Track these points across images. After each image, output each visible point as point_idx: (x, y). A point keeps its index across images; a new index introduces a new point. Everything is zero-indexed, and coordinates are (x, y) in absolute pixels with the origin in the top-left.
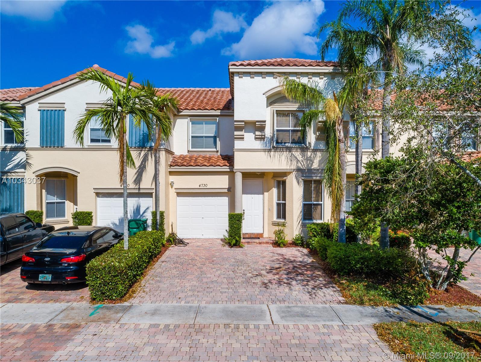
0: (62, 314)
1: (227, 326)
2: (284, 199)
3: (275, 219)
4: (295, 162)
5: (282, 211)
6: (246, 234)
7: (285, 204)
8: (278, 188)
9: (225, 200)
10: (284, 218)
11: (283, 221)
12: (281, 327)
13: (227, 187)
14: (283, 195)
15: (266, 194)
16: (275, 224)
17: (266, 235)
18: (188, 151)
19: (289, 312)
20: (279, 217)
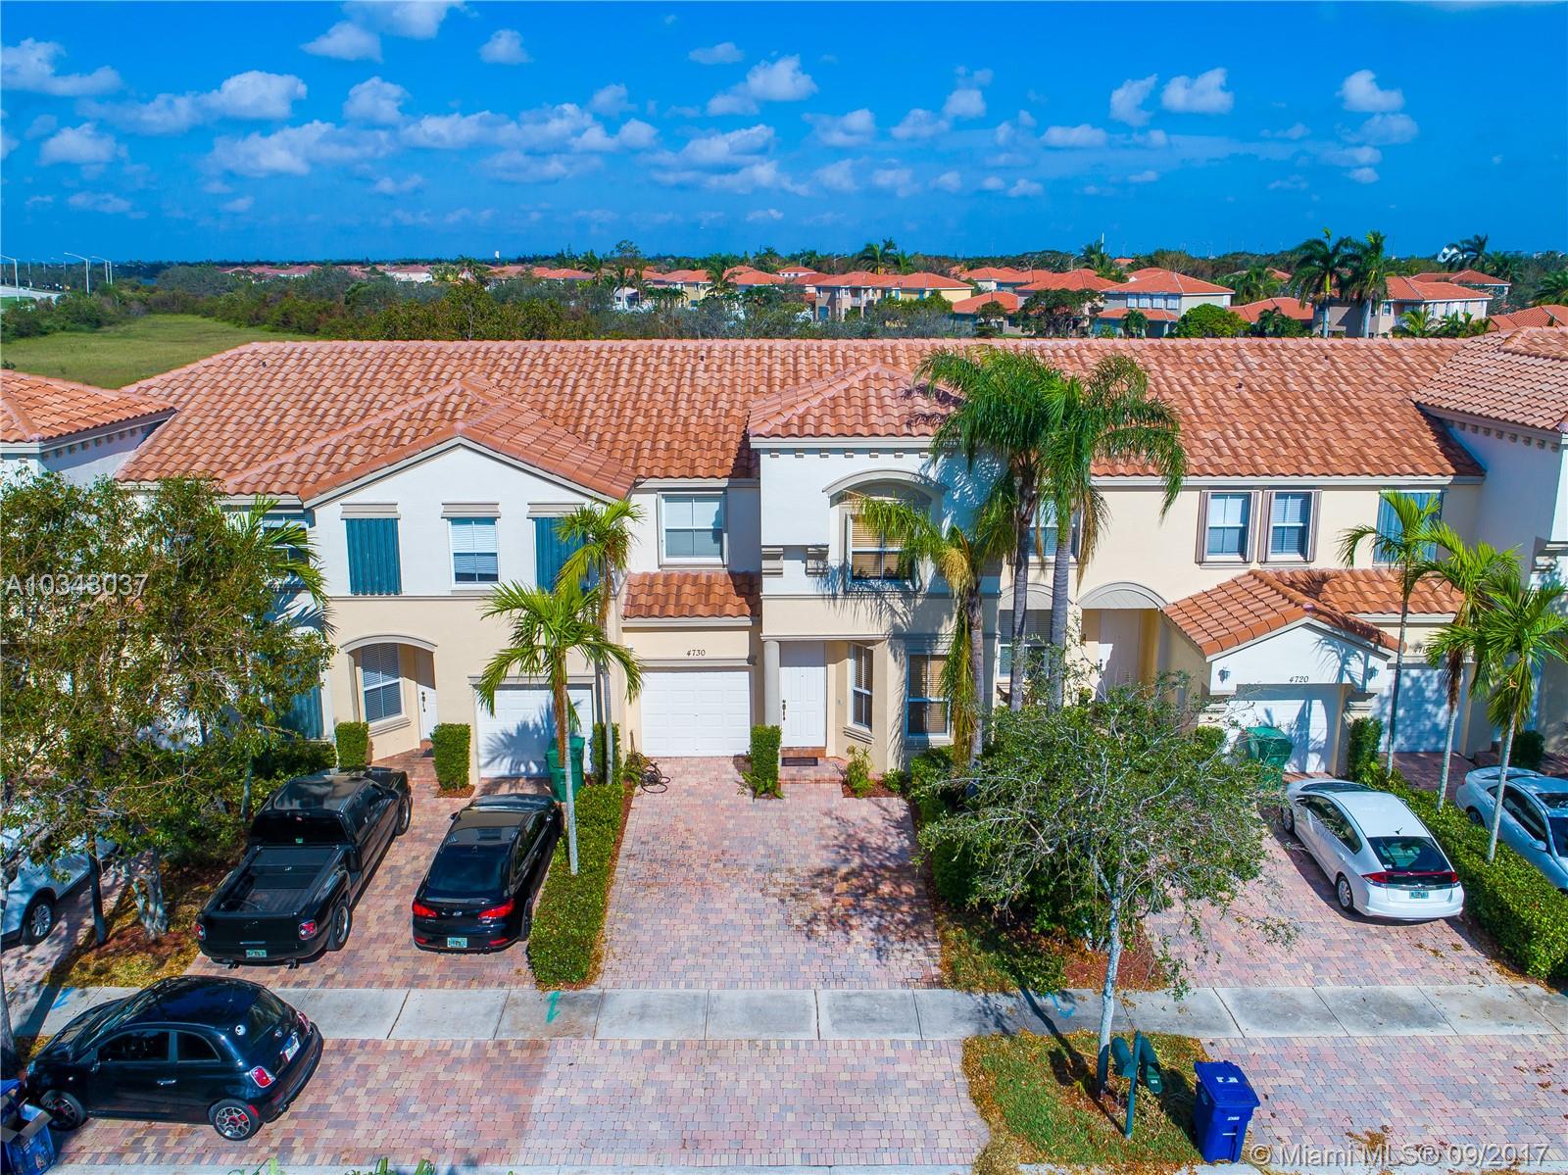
0: (505, 1015)
1: (752, 1042)
2: (869, 686)
3: (850, 723)
4: (887, 617)
5: (864, 711)
6: (790, 749)
7: (869, 698)
8: (858, 658)
9: (743, 679)
10: (869, 724)
11: (866, 730)
12: (830, 1046)
13: (746, 655)
14: (866, 678)
15: (832, 667)
16: (848, 733)
17: (830, 752)
18: (660, 567)
19: (847, 1009)
20: (858, 719)
